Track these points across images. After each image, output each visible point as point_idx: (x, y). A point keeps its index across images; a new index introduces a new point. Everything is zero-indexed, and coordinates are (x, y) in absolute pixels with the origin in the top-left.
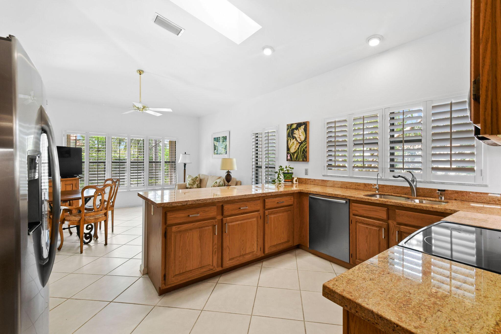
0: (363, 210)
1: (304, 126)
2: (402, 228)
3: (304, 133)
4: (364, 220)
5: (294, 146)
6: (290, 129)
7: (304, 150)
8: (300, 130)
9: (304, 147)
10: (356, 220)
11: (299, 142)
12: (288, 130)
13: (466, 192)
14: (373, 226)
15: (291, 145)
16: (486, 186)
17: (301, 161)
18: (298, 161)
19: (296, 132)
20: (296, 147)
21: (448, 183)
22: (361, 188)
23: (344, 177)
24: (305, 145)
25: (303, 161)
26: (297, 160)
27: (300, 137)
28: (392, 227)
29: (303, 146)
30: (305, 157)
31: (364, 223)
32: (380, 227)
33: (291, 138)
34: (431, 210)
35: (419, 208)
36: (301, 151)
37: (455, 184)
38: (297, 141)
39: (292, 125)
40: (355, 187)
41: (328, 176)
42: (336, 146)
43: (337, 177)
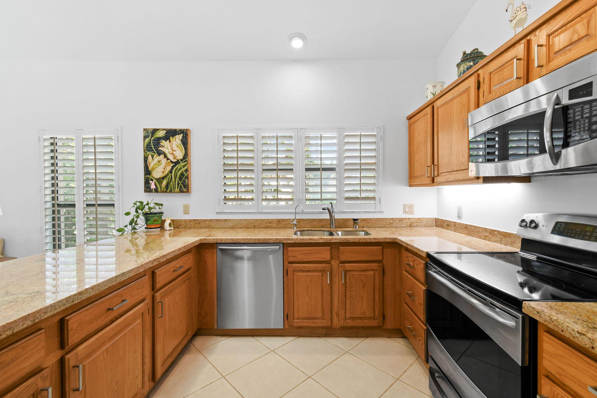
0: (302, 254)
1: (182, 135)
2: (347, 266)
3: (181, 146)
4: (304, 267)
5: (160, 166)
6: (151, 137)
7: (182, 174)
8: (173, 142)
9: (181, 170)
10: (294, 269)
11: (171, 161)
12: (147, 140)
13: (370, 219)
14: (315, 271)
15: (155, 164)
16: (382, 212)
17: (177, 192)
18: (171, 191)
19: (163, 143)
20: (164, 168)
21: (357, 212)
22: (274, 225)
23: (250, 213)
24: (184, 167)
25: (181, 191)
26: (168, 191)
27: (174, 152)
28: (335, 267)
29: (181, 169)
30: (185, 186)
31: (303, 271)
32: (323, 271)
33: (155, 153)
35: (363, 241)
36: (177, 175)
37: (362, 212)
38: (168, 159)
39: (155, 131)
40: (266, 225)
41: (225, 213)
42: (239, 171)
43: (240, 213)
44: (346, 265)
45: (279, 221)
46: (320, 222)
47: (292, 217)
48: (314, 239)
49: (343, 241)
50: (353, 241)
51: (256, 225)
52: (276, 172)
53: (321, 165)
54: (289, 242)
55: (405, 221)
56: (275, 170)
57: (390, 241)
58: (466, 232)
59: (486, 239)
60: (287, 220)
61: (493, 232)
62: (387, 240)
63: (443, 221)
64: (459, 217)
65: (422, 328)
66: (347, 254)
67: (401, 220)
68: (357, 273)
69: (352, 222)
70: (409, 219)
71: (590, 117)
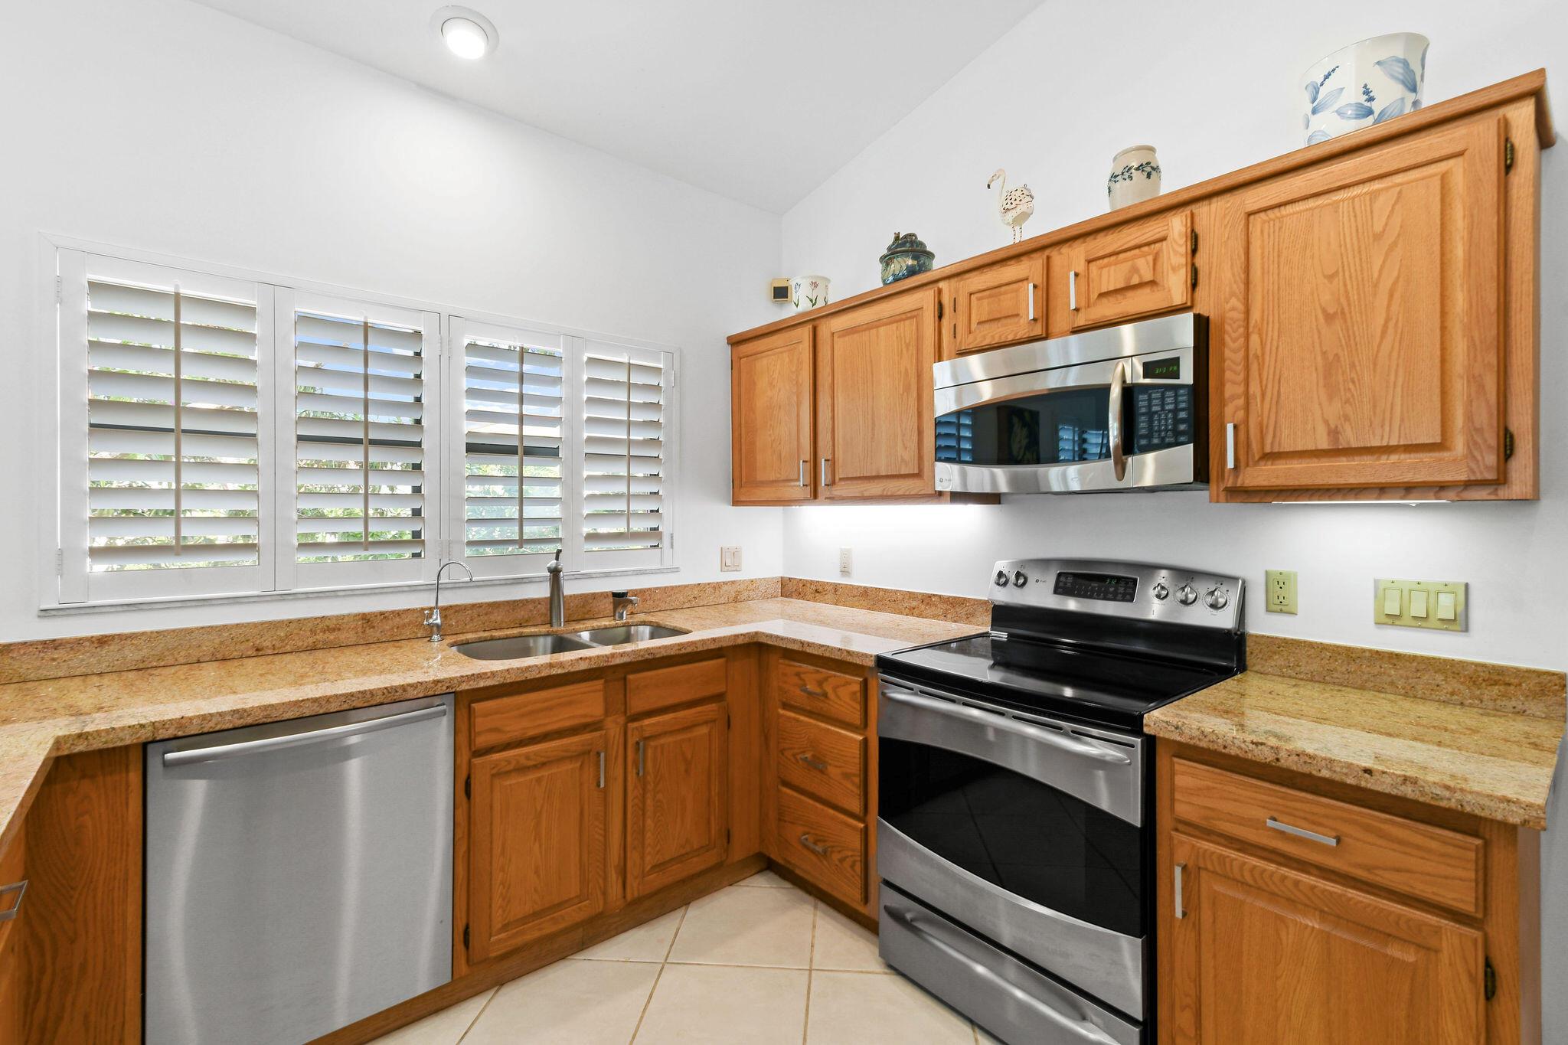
0: (523, 716)
2: (648, 725)
4: (527, 757)
10: (494, 771)
14: (560, 760)
16: (676, 570)
21: (618, 574)
22: (347, 636)
28: (614, 737)
31: (521, 769)
32: (584, 754)
34: (712, 647)
35: (689, 650)
37: (630, 573)
40: (311, 640)
41: (96, 610)
42: (184, 438)
43: (184, 604)
44: (647, 722)
45: (367, 619)
46: (513, 610)
47: (425, 601)
48: (561, 665)
49: (640, 659)
50: (665, 654)
51: (264, 644)
52: (360, 449)
53: (521, 437)
54: (482, 684)
55: (725, 588)
56: (358, 441)
57: (746, 640)
58: (865, 603)
59: (912, 615)
60: (398, 614)
61: (927, 599)
62: (740, 641)
63: (804, 583)
64: (845, 571)
65: (854, 828)
66: (647, 692)
67: (716, 587)
68: (670, 739)
69: (608, 605)
70: (733, 582)
71: (1175, 411)
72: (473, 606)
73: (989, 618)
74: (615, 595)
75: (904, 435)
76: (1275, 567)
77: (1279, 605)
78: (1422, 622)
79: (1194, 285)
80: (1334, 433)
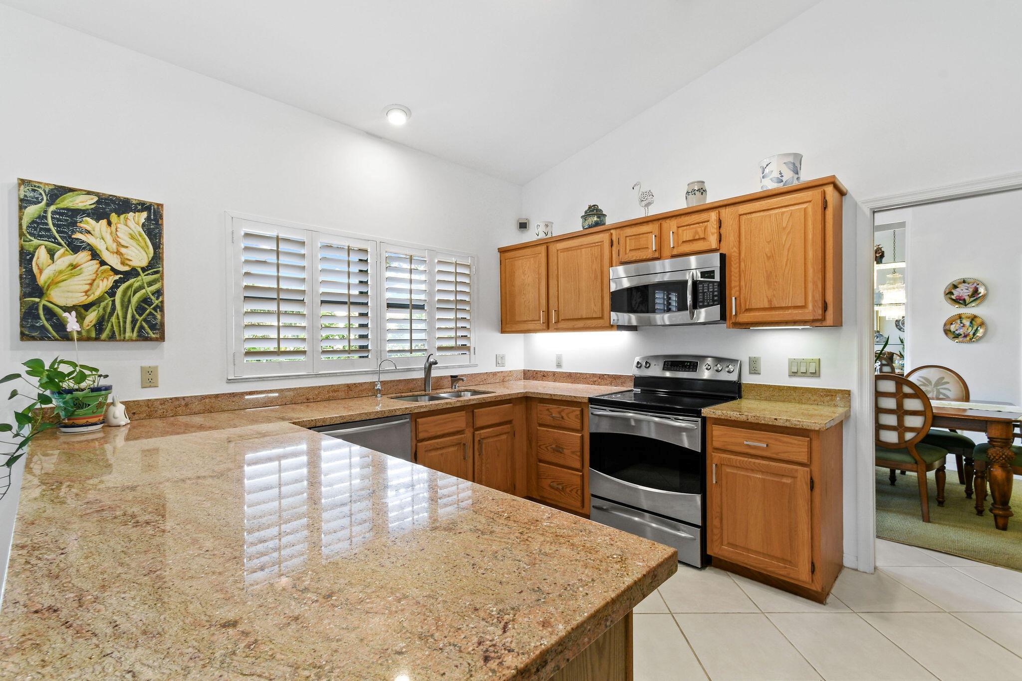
0: (436, 426)
1: (145, 215)
2: (483, 433)
3: (144, 239)
4: (437, 443)
5: (77, 278)
6: (48, 205)
7: (146, 301)
8: (119, 226)
9: (143, 291)
10: (425, 450)
11: (113, 269)
12: (32, 211)
14: (450, 446)
15: (61, 272)
16: (476, 366)
17: (132, 340)
18: (112, 337)
19: (88, 223)
20: (91, 284)
22: (341, 394)
23: (298, 377)
24: (150, 284)
25: (143, 337)
26: (104, 336)
27: (123, 250)
28: (469, 437)
29: (141, 288)
30: (153, 327)
31: (435, 449)
32: (459, 444)
33: (60, 244)
34: (508, 398)
36: (129, 301)
37: (456, 367)
38: (103, 263)
39: (58, 192)
40: (327, 396)
41: (247, 380)
42: (281, 302)
44: (482, 431)
45: (349, 387)
46: (406, 384)
47: (374, 378)
48: (451, 403)
49: (480, 402)
50: (490, 401)
51: (310, 397)
52: (346, 307)
53: (411, 300)
55: (498, 375)
56: (345, 303)
57: (522, 395)
58: (570, 380)
59: (595, 384)
60: (361, 384)
61: (602, 377)
62: (519, 396)
63: (537, 372)
64: (559, 365)
66: (484, 417)
67: (495, 374)
68: (491, 440)
69: (448, 383)
70: (502, 372)
71: (713, 292)
72: (391, 381)
73: (632, 384)
74: (452, 377)
75: (594, 299)
76: (753, 355)
77: (754, 370)
78: (804, 374)
79: (720, 241)
80: (770, 301)
